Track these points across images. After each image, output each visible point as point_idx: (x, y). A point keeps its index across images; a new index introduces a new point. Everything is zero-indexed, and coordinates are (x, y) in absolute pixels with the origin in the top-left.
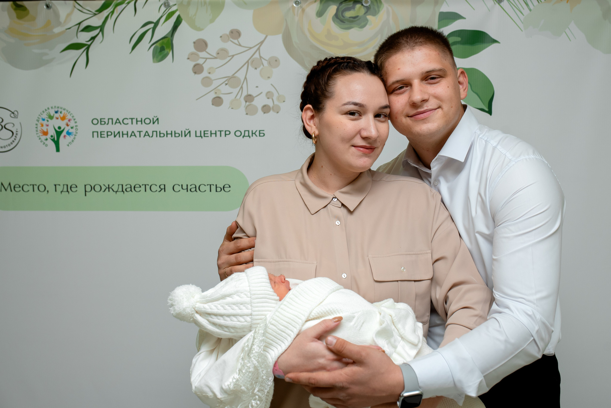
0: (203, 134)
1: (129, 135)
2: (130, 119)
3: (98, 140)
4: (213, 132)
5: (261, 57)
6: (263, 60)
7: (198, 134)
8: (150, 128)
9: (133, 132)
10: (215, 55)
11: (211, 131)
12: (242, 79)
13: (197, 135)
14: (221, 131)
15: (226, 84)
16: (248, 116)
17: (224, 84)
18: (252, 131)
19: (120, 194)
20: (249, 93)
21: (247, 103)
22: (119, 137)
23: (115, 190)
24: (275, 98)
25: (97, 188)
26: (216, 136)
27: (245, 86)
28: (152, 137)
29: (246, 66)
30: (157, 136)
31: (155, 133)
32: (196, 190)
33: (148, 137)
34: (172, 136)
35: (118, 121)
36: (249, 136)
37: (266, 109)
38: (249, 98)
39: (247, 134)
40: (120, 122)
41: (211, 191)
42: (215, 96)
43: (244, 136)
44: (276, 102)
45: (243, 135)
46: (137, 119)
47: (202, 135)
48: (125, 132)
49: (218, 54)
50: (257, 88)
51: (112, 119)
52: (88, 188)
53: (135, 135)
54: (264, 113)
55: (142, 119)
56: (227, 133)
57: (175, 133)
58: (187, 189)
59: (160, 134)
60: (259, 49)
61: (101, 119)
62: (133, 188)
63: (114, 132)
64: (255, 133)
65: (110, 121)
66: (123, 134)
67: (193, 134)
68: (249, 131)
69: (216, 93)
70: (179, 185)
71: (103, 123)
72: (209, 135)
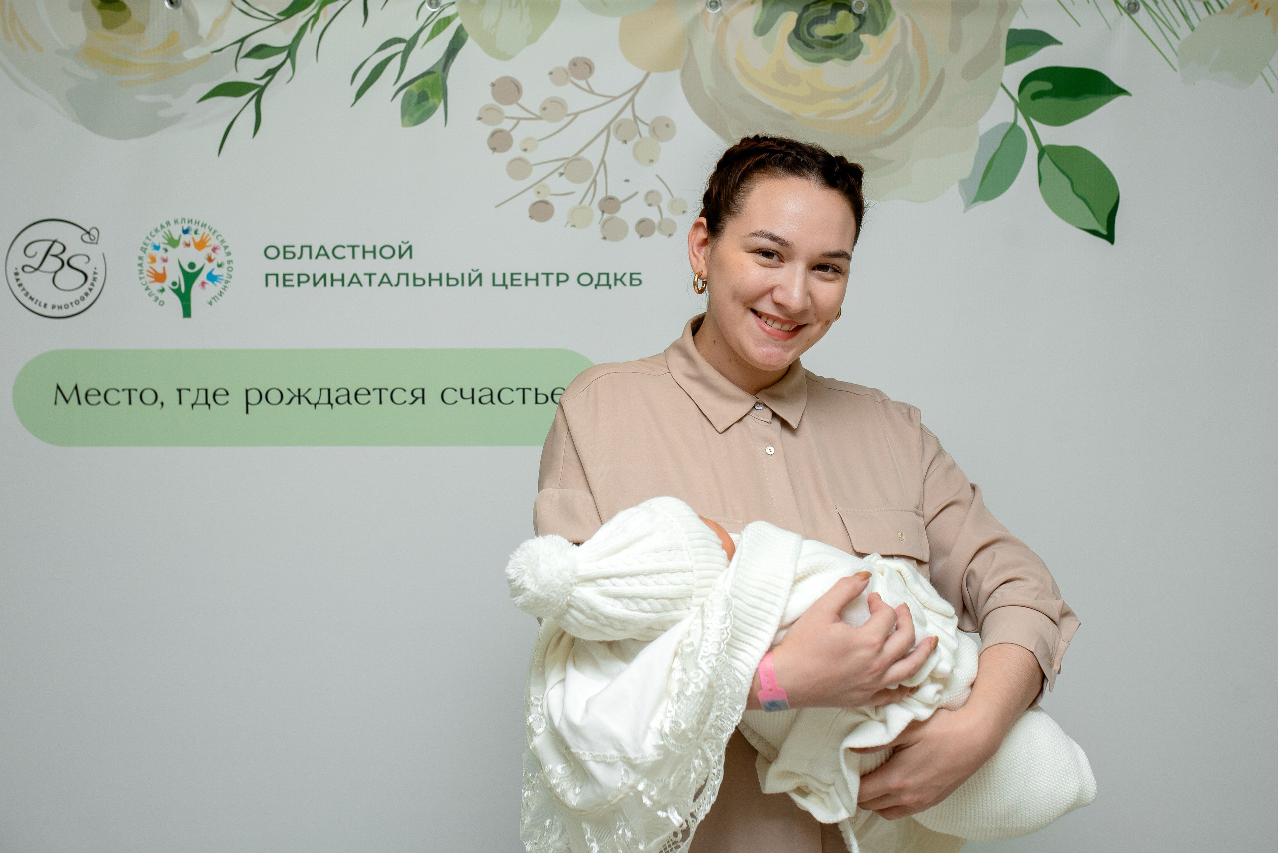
0: (510, 281)
1: (347, 282)
2: (348, 246)
3: (276, 292)
4: (532, 275)
5: (635, 117)
6: (638, 122)
7: (499, 280)
8: (394, 267)
9: (355, 275)
10: (537, 112)
11: (526, 274)
12: (595, 164)
13: (496, 283)
14: (547, 274)
15: (561, 174)
16: (607, 242)
17: (556, 174)
18: (615, 274)
19: (324, 409)
20: (609, 194)
21: (606, 215)
22: (325, 285)
23: (313, 401)
24: (664, 205)
25: (274, 397)
26: (537, 285)
27: (600, 178)
28: (397, 285)
29: (604, 136)
30: (408, 285)
31: (403, 278)
32: (492, 401)
33: (389, 285)
34: (441, 285)
35: (322, 251)
36: (608, 285)
37: (645, 228)
38: (610, 204)
39: (603, 280)
40: (326, 254)
41: (524, 402)
42: (537, 199)
43: (596, 286)
44: (667, 214)
45: (595, 282)
46: (364, 247)
47: (508, 282)
48: (338, 276)
49: (544, 109)
50: (627, 183)
51: (310, 247)
52: (254, 397)
53: (359, 282)
54: (642, 236)
55: (375, 247)
56: (561, 278)
57: (448, 278)
58: (473, 398)
59: (415, 280)
60: (632, 100)
61: (284, 247)
62: (353, 397)
63: (314, 275)
64: (620, 279)
65: (306, 250)
66: (333, 280)
67: (488, 280)
68: (607, 274)
69: (539, 193)
70: (456, 390)
71: (289, 255)
72: (523, 282)
